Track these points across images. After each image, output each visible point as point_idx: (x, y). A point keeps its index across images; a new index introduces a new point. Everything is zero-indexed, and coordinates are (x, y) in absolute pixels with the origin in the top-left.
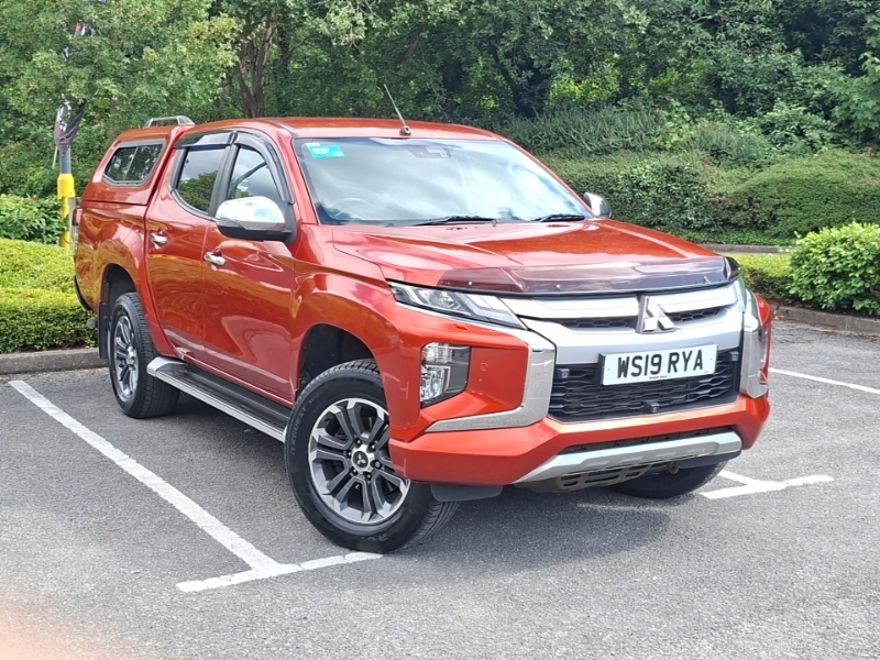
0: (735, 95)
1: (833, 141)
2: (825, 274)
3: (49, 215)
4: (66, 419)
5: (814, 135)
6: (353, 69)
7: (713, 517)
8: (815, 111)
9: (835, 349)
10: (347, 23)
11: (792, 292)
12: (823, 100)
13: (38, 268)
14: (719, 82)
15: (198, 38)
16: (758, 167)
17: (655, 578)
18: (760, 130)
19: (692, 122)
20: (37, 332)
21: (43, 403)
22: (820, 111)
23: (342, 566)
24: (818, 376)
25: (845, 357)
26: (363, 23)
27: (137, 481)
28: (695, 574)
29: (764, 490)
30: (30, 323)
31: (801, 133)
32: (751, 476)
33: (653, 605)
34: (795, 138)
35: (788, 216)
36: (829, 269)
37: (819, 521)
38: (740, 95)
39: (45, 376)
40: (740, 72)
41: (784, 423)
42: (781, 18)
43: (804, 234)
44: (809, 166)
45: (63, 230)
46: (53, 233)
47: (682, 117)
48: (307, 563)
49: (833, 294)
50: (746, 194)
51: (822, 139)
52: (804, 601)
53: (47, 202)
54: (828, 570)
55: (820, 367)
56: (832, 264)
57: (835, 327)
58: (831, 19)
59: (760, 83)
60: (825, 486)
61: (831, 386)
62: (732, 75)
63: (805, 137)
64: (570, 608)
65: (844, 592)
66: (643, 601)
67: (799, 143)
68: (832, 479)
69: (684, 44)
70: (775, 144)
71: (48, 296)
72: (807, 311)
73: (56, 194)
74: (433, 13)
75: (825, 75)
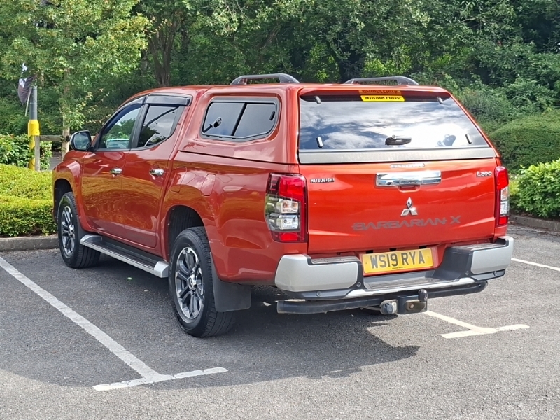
0: (489, 72)
1: (555, 104)
2: (541, 193)
3: (22, 147)
4: (27, 282)
5: (542, 100)
6: (230, 51)
7: (446, 350)
8: (543, 84)
9: (545, 243)
10: (226, 20)
11: (519, 205)
12: (549, 76)
13: (13, 182)
14: (478, 63)
15: (123, 30)
16: (504, 121)
17: (403, 387)
18: (506, 96)
19: (460, 90)
20: (10, 224)
21: (13, 271)
22: (547, 84)
23: (201, 376)
24: (530, 261)
25: (550, 249)
26: (237, 21)
27: (72, 322)
28: (430, 385)
29: (483, 334)
30: (6, 219)
31: (533, 99)
32: (475, 325)
33: (399, 404)
34: (529, 101)
35: (523, 154)
36: (544, 190)
37: (515, 353)
38: (492, 72)
39: (15, 253)
40: (492, 56)
41: (504, 291)
42: (521, 21)
43: (527, 166)
44: (538, 121)
45: (31, 157)
46: (24, 159)
47: (453, 86)
48: (179, 374)
49: (546, 207)
50: (495, 139)
51: (548, 103)
52: (497, 402)
53: (21, 138)
54: (516, 384)
55: (533, 255)
56: (545, 187)
57: (547, 229)
58: (555, 21)
59: (506, 64)
60: (523, 331)
61: (538, 268)
62: (487, 58)
63: (536, 101)
64: (345, 404)
65: (525, 398)
66: (394, 401)
67: (531, 105)
68: (528, 327)
69: (455, 37)
70: (515, 106)
71: (19, 200)
72: (529, 218)
73: (27, 133)
74: (284, 14)
75: (550, 59)
